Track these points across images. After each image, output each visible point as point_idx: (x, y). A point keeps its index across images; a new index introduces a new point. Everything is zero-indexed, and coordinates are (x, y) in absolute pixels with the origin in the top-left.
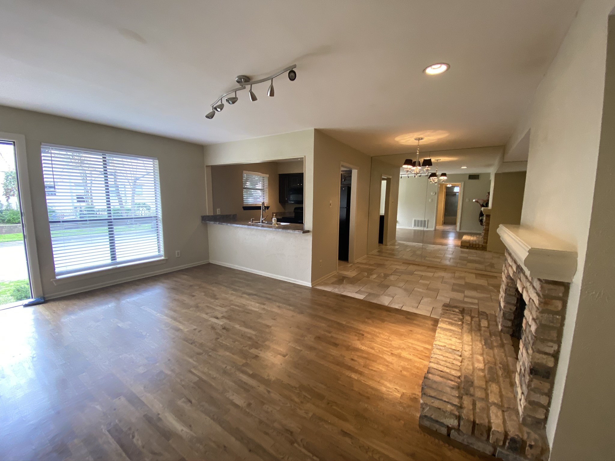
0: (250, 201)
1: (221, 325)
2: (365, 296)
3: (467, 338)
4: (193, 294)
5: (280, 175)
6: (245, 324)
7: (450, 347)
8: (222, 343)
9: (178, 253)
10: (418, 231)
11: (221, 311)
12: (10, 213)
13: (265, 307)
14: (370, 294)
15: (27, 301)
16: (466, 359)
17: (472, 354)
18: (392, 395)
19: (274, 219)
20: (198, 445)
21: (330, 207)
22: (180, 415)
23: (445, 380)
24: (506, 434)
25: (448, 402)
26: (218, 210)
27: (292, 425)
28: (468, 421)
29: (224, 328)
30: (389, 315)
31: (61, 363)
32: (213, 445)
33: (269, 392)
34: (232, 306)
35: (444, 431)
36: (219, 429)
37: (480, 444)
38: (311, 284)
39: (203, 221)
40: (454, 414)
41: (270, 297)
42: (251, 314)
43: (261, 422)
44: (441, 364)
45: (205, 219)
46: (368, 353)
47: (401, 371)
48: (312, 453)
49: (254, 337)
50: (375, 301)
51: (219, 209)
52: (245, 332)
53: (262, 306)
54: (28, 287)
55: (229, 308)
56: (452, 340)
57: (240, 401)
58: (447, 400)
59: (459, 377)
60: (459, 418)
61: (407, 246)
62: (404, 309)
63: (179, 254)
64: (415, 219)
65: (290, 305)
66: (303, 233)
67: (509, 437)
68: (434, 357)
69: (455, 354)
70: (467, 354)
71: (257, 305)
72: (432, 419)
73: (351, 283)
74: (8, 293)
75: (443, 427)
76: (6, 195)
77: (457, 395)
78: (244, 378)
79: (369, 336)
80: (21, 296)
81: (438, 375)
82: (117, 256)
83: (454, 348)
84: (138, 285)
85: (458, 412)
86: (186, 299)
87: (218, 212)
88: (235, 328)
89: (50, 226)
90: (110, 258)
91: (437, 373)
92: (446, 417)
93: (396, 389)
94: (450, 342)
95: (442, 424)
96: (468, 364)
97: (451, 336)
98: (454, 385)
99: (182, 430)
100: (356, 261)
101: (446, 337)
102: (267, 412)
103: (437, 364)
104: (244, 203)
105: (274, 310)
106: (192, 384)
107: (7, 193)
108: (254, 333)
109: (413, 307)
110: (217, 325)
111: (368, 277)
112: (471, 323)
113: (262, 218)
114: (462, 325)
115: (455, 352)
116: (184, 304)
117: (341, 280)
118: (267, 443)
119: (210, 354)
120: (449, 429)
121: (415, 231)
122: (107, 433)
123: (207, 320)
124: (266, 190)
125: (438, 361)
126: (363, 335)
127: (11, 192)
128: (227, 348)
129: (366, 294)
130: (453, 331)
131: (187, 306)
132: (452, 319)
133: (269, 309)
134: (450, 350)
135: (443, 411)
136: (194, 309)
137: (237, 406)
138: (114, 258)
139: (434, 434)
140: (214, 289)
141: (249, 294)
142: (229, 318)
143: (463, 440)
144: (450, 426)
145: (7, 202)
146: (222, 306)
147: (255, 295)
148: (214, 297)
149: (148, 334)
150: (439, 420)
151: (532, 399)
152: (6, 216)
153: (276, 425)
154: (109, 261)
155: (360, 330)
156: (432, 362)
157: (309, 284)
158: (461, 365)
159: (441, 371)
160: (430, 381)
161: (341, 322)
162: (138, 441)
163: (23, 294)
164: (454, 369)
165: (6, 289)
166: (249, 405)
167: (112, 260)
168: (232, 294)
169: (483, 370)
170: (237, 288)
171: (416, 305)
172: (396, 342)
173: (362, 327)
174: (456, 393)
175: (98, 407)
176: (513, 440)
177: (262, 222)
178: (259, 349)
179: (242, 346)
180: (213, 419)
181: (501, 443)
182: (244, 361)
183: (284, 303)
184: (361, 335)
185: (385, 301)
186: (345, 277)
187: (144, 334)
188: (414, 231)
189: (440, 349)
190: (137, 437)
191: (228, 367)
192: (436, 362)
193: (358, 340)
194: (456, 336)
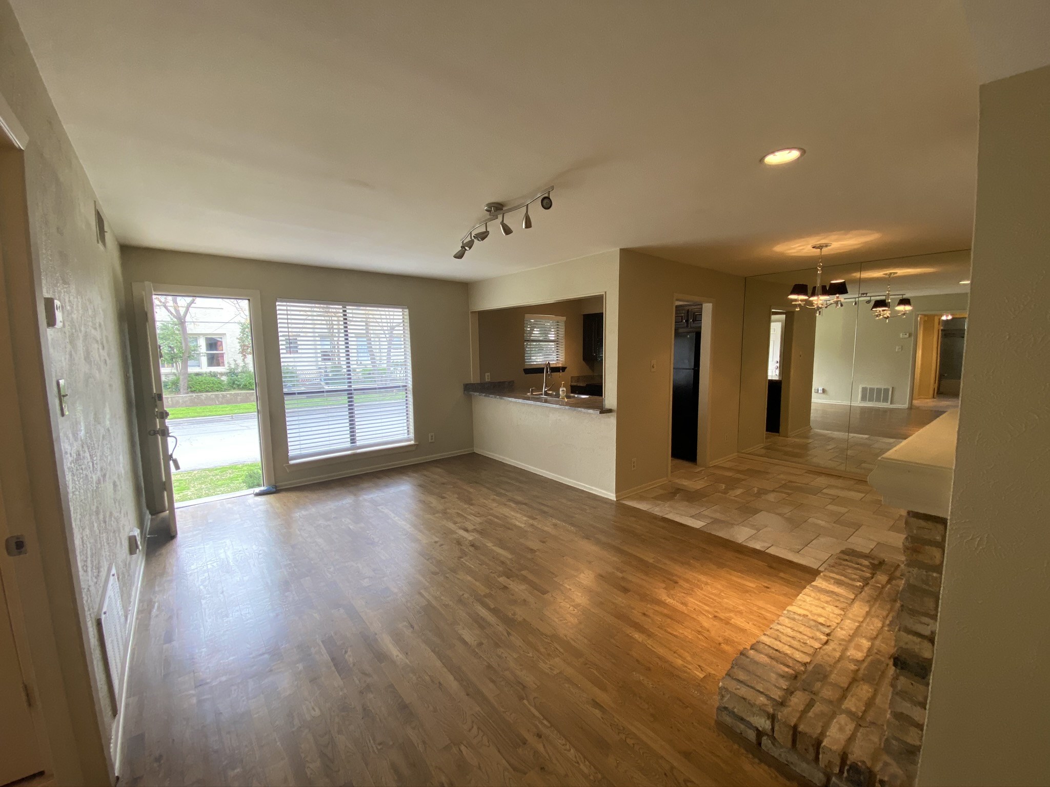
0: (537, 359)
1: (470, 541)
2: (704, 524)
3: (859, 609)
4: (444, 495)
5: (584, 315)
6: (501, 544)
7: (815, 618)
8: (465, 564)
9: (432, 436)
10: (871, 409)
11: (474, 521)
12: (246, 376)
13: (535, 523)
14: (715, 521)
15: (257, 490)
16: (836, 642)
17: (852, 637)
18: (689, 674)
19: (562, 389)
20: (411, 675)
21: (653, 370)
22: (398, 638)
23: (774, 663)
24: (844, 757)
25: (762, 693)
26: (487, 374)
27: (529, 679)
28: (786, 724)
29: (472, 546)
30: (737, 557)
31: (285, 564)
32: (427, 678)
33: (509, 634)
34: (490, 517)
35: (752, 735)
36: (438, 664)
37: (804, 765)
38: (615, 496)
39: (466, 392)
40: (764, 711)
41: (546, 509)
42: (512, 530)
43: (489, 667)
44: (782, 641)
45: (469, 388)
46: (675, 610)
47: (720, 644)
48: (543, 716)
49: (508, 562)
50: (722, 534)
51: (489, 374)
52: (498, 554)
53: (531, 521)
54: (260, 472)
55: (485, 519)
56: (825, 609)
57: (469, 636)
58: (762, 690)
59: (805, 664)
60: (772, 718)
61: (830, 439)
62: (772, 551)
63: (434, 437)
64: (864, 386)
65: (572, 524)
66: (601, 413)
67: (848, 762)
68: (774, 629)
69: (818, 630)
70: (841, 634)
71: (525, 518)
72: (733, 713)
73: (688, 501)
74: (240, 479)
75: (750, 728)
76: (242, 353)
77: (785, 687)
78: (483, 612)
79: (686, 585)
80: (253, 483)
81: (767, 655)
82: (357, 438)
83: (821, 620)
84: (379, 478)
85: (774, 710)
86: (433, 501)
87: (488, 378)
88: (487, 546)
89: (285, 399)
90: (349, 440)
91: (766, 652)
92: (754, 714)
93: (699, 666)
94: (820, 611)
95: (749, 725)
96: (834, 650)
97: (827, 602)
98: (787, 672)
99: (397, 656)
100: (712, 464)
101: (816, 602)
102: (500, 657)
103: (776, 639)
104: (526, 363)
105: (546, 529)
106: (418, 608)
107: (243, 350)
108: (510, 556)
109: (791, 550)
110: (465, 539)
111: (725, 492)
112: (883, 587)
113: (545, 388)
114: (862, 588)
115: (821, 627)
116: (430, 507)
117: (674, 493)
118: (489, 690)
119: (447, 575)
120: (760, 734)
121: (863, 410)
122: (321, 644)
123: (453, 532)
124: (562, 341)
125: (778, 636)
126: (676, 583)
127: (248, 349)
128: (470, 571)
129: (709, 521)
130: (837, 594)
131: (434, 512)
132: (846, 577)
133: (539, 526)
134: (812, 623)
135: (749, 703)
136: (441, 515)
137: (465, 643)
138: (353, 441)
139: (739, 738)
140: (471, 490)
141: (517, 503)
142: (482, 532)
143: (780, 755)
144: (760, 729)
145: (243, 363)
146: (477, 515)
147: (525, 504)
148: (469, 501)
149: (380, 542)
150: (745, 717)
151: (899, 710)
152: (242, 380)
153: (507, 673)
154: (348, 445)
155: (672, 574)
156: (767, 635)
157: (612, 496)
158: (820, 648)
159: (777, 650)
160: (749, 660)
161: (646, 559)
162: (350, 658)
163: (255, 481)
164: (802, 652)
165: (238, 473)
166: (481, 644)
167: (352, 443)
168: (494, 500)
169: (858, 662)
170: (503, 491)
171: (798, 547)
172: (732, 600)
173: (677, 569)
174: (784, 684)
175: (316, 615)
176: (854, 768)
177: (546, 394)
178: (511, 579)
179: (491, 571)
180: (433, 651)
181: (837, 770)
182: (488, 591)
183: (564, 521)
184: (671, 582)
185: (742, 534)
186: (678, 489)
187: (376, 540)
188: (861, 409)
189: (794, 619)
190: (349, 653)
191: (466, 596)
192: (774, 636)
193: (665, 588)
194: (837, 604)
